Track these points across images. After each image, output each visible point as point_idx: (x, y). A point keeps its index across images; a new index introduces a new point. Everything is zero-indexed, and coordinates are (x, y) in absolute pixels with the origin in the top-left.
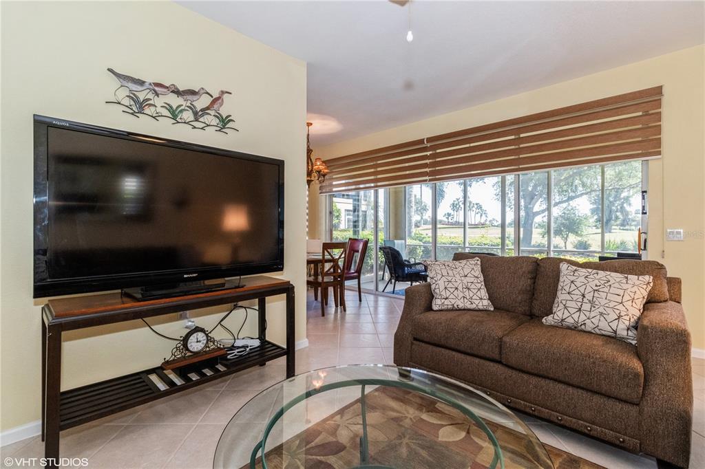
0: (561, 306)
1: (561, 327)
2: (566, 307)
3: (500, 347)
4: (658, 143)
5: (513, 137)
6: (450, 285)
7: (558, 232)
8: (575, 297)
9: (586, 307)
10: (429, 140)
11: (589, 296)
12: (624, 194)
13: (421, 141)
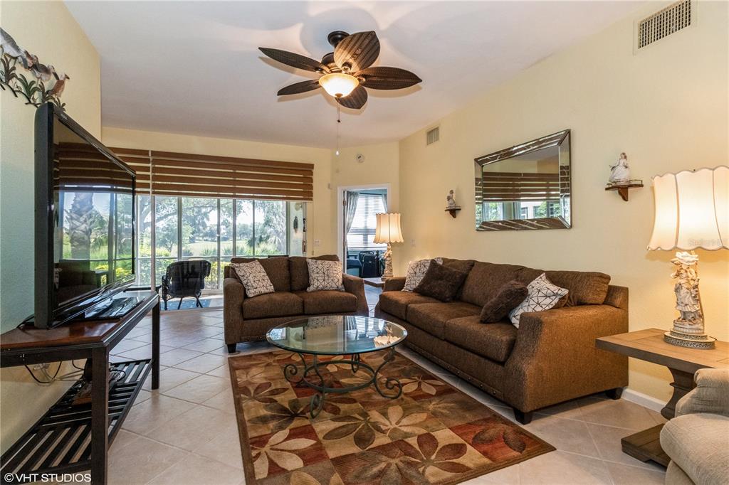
0: (316, 280)
1: (318, 290)
2: (318, 280)
3: (303, 306)
4: (311, 194)
5: (232, 171)
6: (256, 279)
7: (164, 243)
8: (321, 275)
9: (326, 278)
10: (154, 153)
11: (326, 273)
12: (204, 210)
13: (146, 152)
